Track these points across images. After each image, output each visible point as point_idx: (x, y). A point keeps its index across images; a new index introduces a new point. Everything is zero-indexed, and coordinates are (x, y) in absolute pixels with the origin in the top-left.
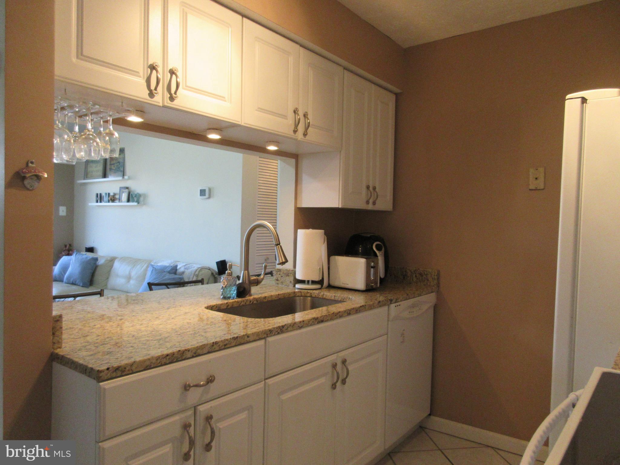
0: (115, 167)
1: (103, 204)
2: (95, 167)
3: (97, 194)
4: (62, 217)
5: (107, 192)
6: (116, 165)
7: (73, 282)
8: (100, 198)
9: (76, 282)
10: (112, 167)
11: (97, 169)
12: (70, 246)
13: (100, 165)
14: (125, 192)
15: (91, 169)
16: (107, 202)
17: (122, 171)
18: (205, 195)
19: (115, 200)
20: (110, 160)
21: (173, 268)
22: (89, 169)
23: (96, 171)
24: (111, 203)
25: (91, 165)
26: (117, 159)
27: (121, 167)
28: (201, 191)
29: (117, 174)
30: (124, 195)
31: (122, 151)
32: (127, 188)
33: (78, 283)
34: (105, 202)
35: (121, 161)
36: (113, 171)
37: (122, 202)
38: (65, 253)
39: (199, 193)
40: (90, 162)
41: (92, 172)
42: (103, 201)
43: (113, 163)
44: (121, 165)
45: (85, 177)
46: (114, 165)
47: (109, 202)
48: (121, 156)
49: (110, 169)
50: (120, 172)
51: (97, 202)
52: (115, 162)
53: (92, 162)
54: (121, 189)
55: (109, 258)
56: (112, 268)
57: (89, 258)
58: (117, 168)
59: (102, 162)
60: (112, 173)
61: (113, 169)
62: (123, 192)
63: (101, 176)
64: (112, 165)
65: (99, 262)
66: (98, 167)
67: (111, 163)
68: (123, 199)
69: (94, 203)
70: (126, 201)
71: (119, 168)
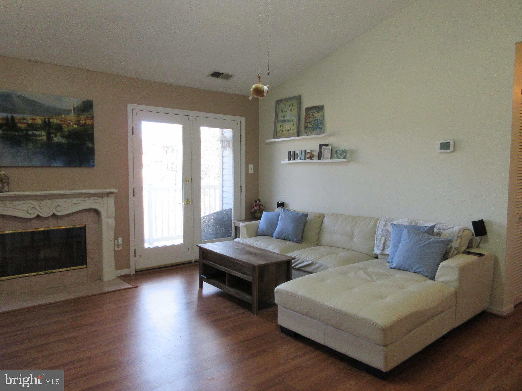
0: (312, 125)
1: (297, 161)
2: (286, 126)
3: (290, 152)
4: (251, 174)
5: (303, 150)
6: (313, 122)
7: (285, 237)
8: (293, 156)
9: (288, 237)
10: (309, 125)
11: (289, 128)
12: (260, 201)
13: (293, 124)
14: (328, 148)
15: (281, 128)
16: (303, 160)
17: (321, 128)
18: (448, 148)
19: (313, 157)
20: (305, 118)
21: (429, 228)
22: (279, 128)
23: (288, 130)
24: (308, 161)
25: (282, 125)
26: (314, 117)
27: (320, 124)
28: (441, 144)
29: (315, 132)
30: (327, 152)
31: (320, 108)
32: (327, 145)
33: (290, 239)
34: (300, 160)
35: (320, 119)
36: (310, 129)
37: (324, 159)
38: (257, 208)
39: (438, 146)
40: (280, 122)
41: (283, 131)
42: (297, 158)
43: (309, 121)
44: (320, 122)
45: (275, 136)
46: (311, 123)
47: (305, 159)
48: (320, 113)
49: (306, 127)
50: (319, 129)
51: (290, 159)
52: (311, 120)
53: (283, 121)
54: (321, 146)
55: (317, 215)
56: (323, 224)
57: (300, 215)
58: (315, 126)
59: (295, 121)
60: (309, 131)
61: (309, 127)
62: (324, 149)
63: (295, 135)
64: (307, 123)
65: (309, 218)
66: (290, 125)
67: (306, 121)
68: (325, 156)
69: (287, 161)
70: (330, 158)
71: (318, 125)
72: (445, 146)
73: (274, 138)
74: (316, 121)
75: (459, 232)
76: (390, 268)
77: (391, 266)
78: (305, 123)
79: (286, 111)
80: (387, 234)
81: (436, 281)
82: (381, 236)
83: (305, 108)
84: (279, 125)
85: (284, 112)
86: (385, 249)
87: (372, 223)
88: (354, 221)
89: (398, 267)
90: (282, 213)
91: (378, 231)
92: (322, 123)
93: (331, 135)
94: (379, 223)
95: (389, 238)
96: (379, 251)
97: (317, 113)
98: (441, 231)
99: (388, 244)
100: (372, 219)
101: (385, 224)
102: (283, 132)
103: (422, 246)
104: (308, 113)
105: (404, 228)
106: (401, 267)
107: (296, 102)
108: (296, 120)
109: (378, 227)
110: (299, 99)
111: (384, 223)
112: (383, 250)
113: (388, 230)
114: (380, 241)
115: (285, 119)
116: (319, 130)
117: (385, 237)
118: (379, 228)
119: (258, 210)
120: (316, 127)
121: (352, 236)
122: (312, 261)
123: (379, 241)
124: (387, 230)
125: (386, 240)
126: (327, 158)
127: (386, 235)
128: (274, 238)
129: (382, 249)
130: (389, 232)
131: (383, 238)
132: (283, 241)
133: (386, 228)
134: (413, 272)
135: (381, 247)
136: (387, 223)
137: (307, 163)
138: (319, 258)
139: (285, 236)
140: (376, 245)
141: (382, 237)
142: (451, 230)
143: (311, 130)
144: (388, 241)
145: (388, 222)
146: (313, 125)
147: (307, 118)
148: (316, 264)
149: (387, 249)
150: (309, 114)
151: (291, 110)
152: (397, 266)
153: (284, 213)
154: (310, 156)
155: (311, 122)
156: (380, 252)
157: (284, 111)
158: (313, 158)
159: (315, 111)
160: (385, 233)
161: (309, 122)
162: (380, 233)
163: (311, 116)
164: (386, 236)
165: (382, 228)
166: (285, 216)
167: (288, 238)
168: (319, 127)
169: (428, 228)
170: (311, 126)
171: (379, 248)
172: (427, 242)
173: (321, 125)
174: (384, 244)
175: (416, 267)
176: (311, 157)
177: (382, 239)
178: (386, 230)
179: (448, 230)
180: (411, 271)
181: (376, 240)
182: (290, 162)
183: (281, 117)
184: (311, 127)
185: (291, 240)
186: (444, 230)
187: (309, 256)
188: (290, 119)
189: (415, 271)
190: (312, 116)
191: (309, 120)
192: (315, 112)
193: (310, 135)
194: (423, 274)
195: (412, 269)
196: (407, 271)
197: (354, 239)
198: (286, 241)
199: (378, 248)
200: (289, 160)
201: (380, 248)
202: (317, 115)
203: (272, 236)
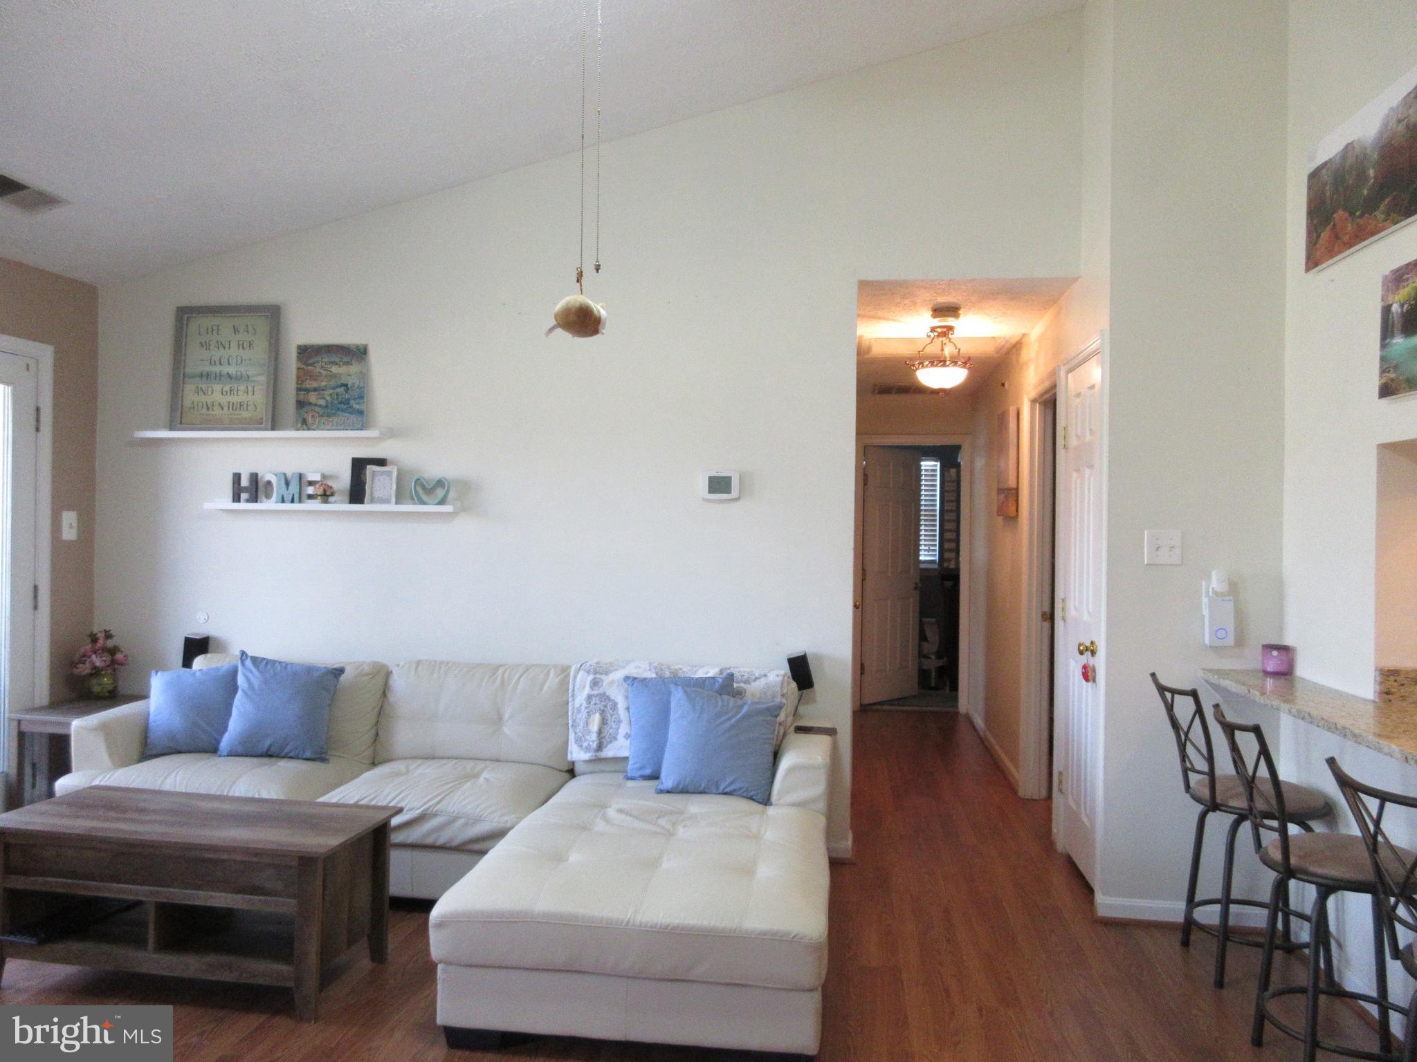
0: (324, 398)
1: (266, 505)
2: (224, 393)
3: (238, 476)
4: (70, 542)
5: (293, 472)
6: (329, 392)
7: (268, 749)
8: (250, 488)
10: (313, 398)
11: (235, 399)
12: (108, 635)
13: (250, 389)
14: (383, 473)
15: (203, 398)
16: (292, 501)
17: (361, 413)
18: (728, 490)
19: (332, 495)
20: (298, 377)
21: (723, 681)
22: (190, 395)
23: (232, 406)
24: (315, 505)
25: (204, 387)
26: (334, 376)
27: (354, 399)
28: (711, 479)
29: (336, 420)
30: (379, 483)
31: (358, 354)
32: (381, 462)
33: (291, 751)
34: (283, 501)
35: (353, 384)
36: (318, 409)
37: (372, 501)
38: (105, 661)
39: (704, 485)
40: (193, 376)
41: (208, 409)
42: (268, 496)
43: (313, 386)
44: (356, 393)
45: (177, 419)
46: (322, 392)
47: (300, 501)
48: (354, 368)
49: (301, 404)
50: (351, 413)
51: (236, 498)
52: (324, 384)
53: (206, 376)
54: (359, 466)
55: (366, 668)
56: (389, 695)
57: (319, 673)
58: (336, 402)
59: (261, 380)
60: (312, 416)
61: (316, 405)
62: (374, 472)
63: (262, 423)
64: (307, 390)
65: (343, 678)
66: (240, 393)
67: (304, 386)
68: (377, 494)
69: (227, 503)
70: (393, 500)
71: (347, 402)
72: (719, 485)
73: (172, 428)
74: (342, 390)
75: (782, 684)
76: (658, 793)
77: (662, 787)
78: (299, 390)
79: (220, 345)
80: (604, 705)
81: (776, 805)
82: (588, 712)
83: (299, 347)
84: (193, 387)
85: (211, 347)
86: (604, 745)
87: (553, 680)
88: (496, 679)
89: (681, 786)
90: (251, 672)
91: (574, 700)
92: (361, 397)
93: (392, 433)
94: (575, 678)
95: (612, 716)
96: (585, 752)
97: (345, 367)
98: (742, 685)
99: (612, 730)
100: (549, 671)
101: (594, 679)
102: (211, 412)
103: (732, 727)
104: (311, 362)
105: (672, 687)
106: (689, 787)
107: (262, 326)
108: (262, 378)
109: (573, 690)
110: (273, 314)
111: (591, 677)
112: (600, 748)
113: (607, 694)
114: (587, 726)
115: (216, 369)
116: (353, 417)
117: (601, 714)
118: (575, 693)
119: (108, 666)
120: (339, 406)
121: (499, 720)
122: (420, 810)
123: (583, 727)
124: (604, 693)
125: (604, 722)
126: (387, 501)
127: (602, 708)
128: (220, 756)
129: (597, 745)
130: (610, 700)
131: (596, 718)
132: (265, 760)
133: (601, 691)
134: (720, 794)
135: (593, 741)
136: (598, 676)
137: (310, 512)
138: (442, 795)
139: (270, 746)
140: (572, 737)
141: (592, 716)
142: (763, 681)
143: (321, 413)
144: (609, 723)
145: (601, 674)
146: (328, 398)
147: (302, 376)
148: (435, 815)
149: (610, 746)
150: (315, 367)
151: (241, 345)
152: (678, 785)
153: (258, 670)
154: (323, 493)
155: (323, 390)
156: (592, 756)
157: (213, 344)
158: (331, 499)
159: (337, 360)
160: (598, 702)
161: (315, 390)
162: (585, 704)
163: (322, 371)
164: (603, 711)
165: (587, 690)
166: (266, 682)
167: (282, 748)
168: (351, 407)
169: (720, 680)
170: (322, 402)
171: (585, 744)
172: (738, 716)
173: (358, 403)
174: (600, 732)
175: (729, 780)
176: (326, 495)
177: (593, 721)
178: (600, 695)
179: (757, 682)
180: (714, 791)
181: (572, 725)
182: (236, 506)
183: (196, 360)
184: (320, 406)
185: (292, 754)
186: (747, 682)
187: (406, 796)
188: (239, 373)
189: (726, 791)
190: (324, 373)
191: (315, 385)
192: (336, 363)
193: (318, 428)
194: (745, 794)
195: (717, 785)
196: (703, 792)
197: (504, 728)
198: (273, 760)
199: (581, 746)
200: (234, 501)
201: (589, 744)
202: (347, 372)
203: (213, 750)
